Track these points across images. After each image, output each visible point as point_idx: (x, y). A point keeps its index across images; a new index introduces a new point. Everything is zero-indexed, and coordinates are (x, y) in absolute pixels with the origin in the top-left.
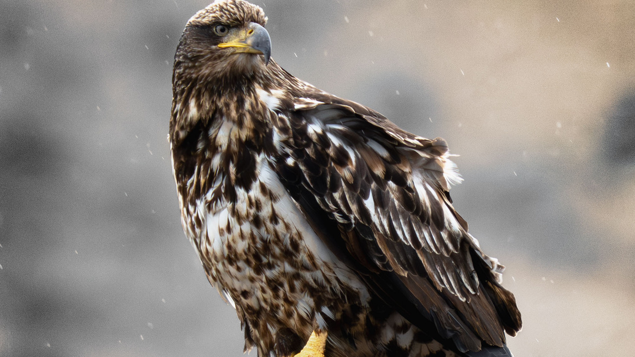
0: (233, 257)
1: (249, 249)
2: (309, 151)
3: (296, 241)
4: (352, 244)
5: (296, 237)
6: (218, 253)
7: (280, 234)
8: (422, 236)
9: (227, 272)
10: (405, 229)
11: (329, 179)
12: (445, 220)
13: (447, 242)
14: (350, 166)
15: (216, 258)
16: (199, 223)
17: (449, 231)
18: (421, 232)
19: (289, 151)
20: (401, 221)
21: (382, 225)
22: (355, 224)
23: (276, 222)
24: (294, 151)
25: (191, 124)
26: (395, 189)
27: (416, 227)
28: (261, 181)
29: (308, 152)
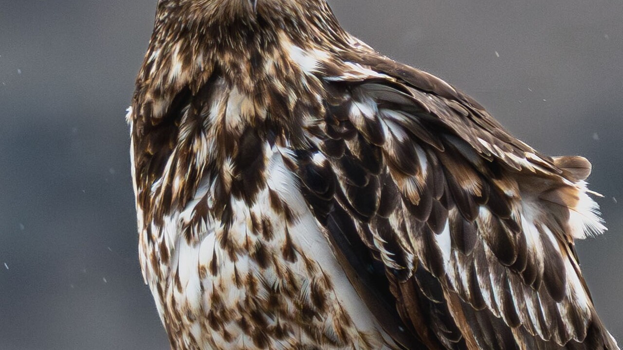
0: (218, 314)
1: (247, 301)
2: (350, 145)
3: (321, 291)
4: (407, 305)
5: (322, 285)
6: (194, 306)
7: (296, 278)
8: (522, 306)
9: (208, 339)
10: (496, 290)
11: (379, 194)
12: (567, 285)
13: (565, 321)
14: (417, 177)
15: (189, 313)
16: (165, 254)
17: (571, 304)
18: (521, 299)
19: (318, 142)
20: (492, 276)
21: (458, 278)
22: (413, 272)
23: (293, 259)
24: (325, 142)
25: (172, 88)
26: (486, 221)
27: (515, 290)
28: (272, 188)
29: (348, 146)
